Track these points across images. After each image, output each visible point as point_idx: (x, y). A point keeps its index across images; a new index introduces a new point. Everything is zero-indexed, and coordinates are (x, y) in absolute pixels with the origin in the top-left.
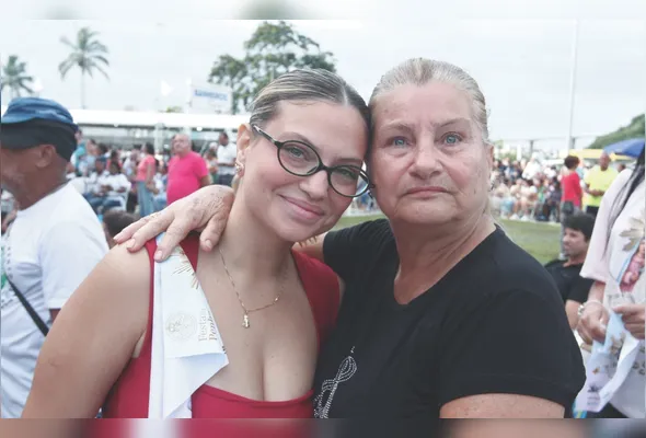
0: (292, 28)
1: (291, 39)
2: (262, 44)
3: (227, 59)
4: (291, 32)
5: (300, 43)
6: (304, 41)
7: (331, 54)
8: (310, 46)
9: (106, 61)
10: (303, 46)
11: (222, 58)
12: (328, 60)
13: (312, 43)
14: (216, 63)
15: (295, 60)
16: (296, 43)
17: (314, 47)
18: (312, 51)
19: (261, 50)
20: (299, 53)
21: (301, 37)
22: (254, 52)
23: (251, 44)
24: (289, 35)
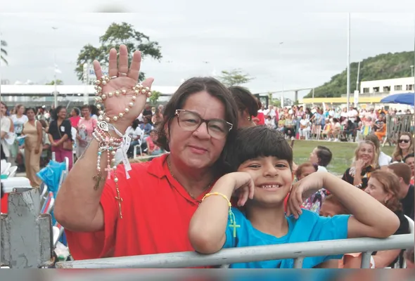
0: (132, 28)
1: (131, 35)
2: (112, 38)
3: (89, 48)
4: (131, 30)
5: (136, 37)
6: (139, 36)
7: (157, 44)
8: (142, 39)
9: (5, 52)
10: (138, 39)
11: (86, 48)
12: (155, 47)
13: (144, 36)
14: (82, 51)
15: (133, 48)
16: (134, 37)
17: (146, 39)
18: (144, 41)
19: (111, 42)
20: (136, 43)
21: (137, 33)
22: (107, 44)
23: (105, 38)
24: (129, 32)
